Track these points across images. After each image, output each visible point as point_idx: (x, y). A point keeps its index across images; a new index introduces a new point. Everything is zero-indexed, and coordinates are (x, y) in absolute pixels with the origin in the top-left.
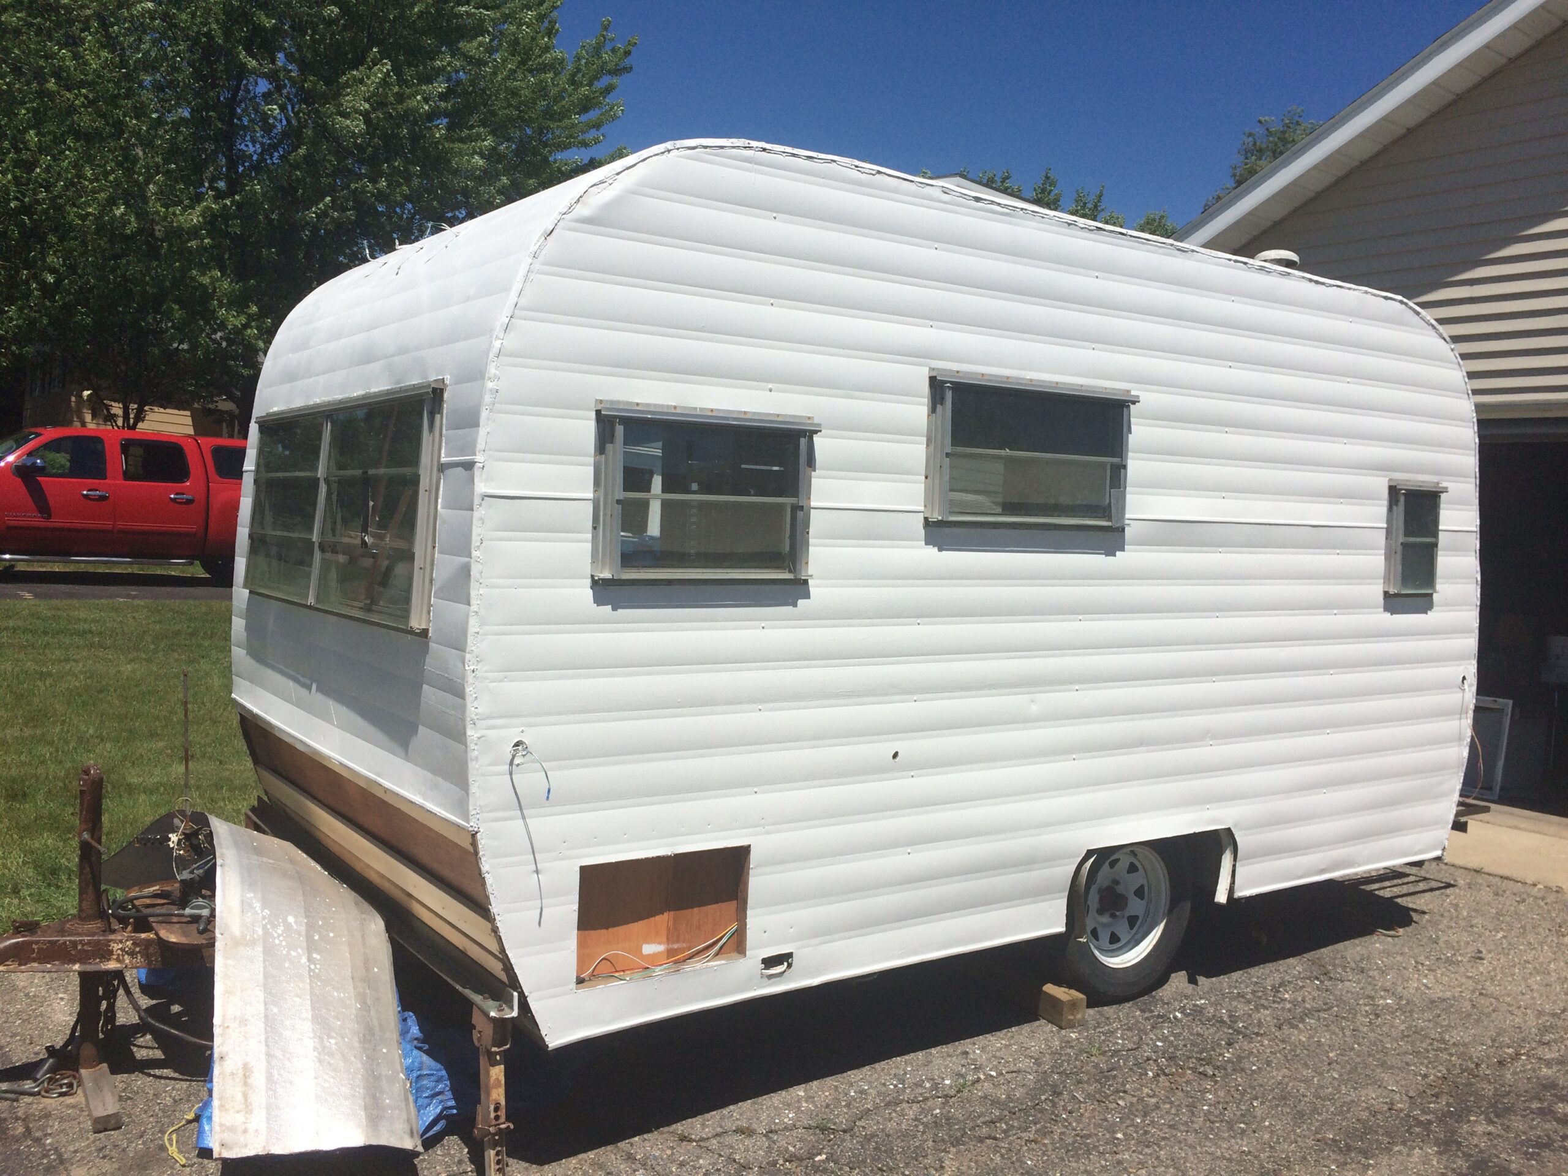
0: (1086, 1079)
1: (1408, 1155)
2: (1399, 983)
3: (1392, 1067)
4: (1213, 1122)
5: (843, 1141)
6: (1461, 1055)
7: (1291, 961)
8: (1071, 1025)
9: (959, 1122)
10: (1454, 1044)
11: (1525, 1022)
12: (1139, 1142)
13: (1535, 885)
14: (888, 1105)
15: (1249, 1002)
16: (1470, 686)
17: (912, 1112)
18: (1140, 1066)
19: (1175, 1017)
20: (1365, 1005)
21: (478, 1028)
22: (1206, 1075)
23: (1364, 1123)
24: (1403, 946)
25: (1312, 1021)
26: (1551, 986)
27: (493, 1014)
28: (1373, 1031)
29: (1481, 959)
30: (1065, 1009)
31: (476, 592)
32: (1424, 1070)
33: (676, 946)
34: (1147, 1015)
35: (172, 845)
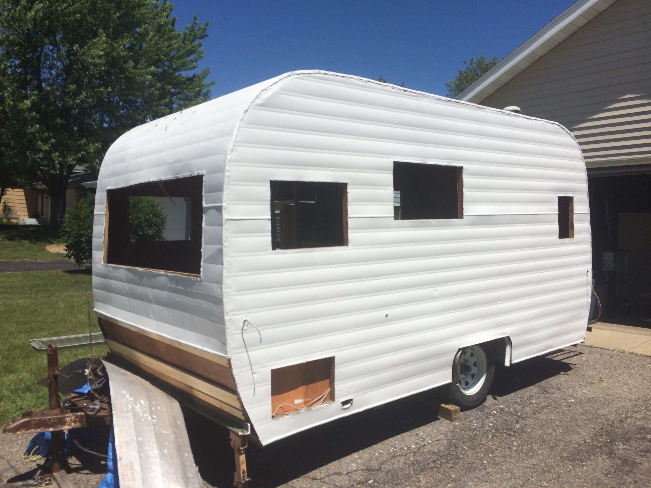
0: (466, 440)
1: (597, 460)
2: (574, 393)
3: (581, 426)
4: (519, 454)
5: (378, 474)
6: (606, 419)
7: (531, 387)
8: (455, 420)
9: (422, 462)
10: (602, 415)
11: (626, 404)
12: (493, 464)
13: (614, 350)
14: (392, 458)
15: (520, 405)
16: (590, 274)
17: (402, 460)
18: (485, 433)
19: (494, 413)
20: (564, 402)
21: (233, 440)
22: (511, 435)
23: (577, 448)
24: (572, 378)
25: (546, 410)
26: (631, 389)
27: (240, 434)
28: (570, 412)
29: (602, 381)
30: (453, 413)
31: (226, 259)
32: (593, 426)
33: (307, 400)
34: (483, 413)
35: (86, 374)
